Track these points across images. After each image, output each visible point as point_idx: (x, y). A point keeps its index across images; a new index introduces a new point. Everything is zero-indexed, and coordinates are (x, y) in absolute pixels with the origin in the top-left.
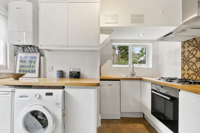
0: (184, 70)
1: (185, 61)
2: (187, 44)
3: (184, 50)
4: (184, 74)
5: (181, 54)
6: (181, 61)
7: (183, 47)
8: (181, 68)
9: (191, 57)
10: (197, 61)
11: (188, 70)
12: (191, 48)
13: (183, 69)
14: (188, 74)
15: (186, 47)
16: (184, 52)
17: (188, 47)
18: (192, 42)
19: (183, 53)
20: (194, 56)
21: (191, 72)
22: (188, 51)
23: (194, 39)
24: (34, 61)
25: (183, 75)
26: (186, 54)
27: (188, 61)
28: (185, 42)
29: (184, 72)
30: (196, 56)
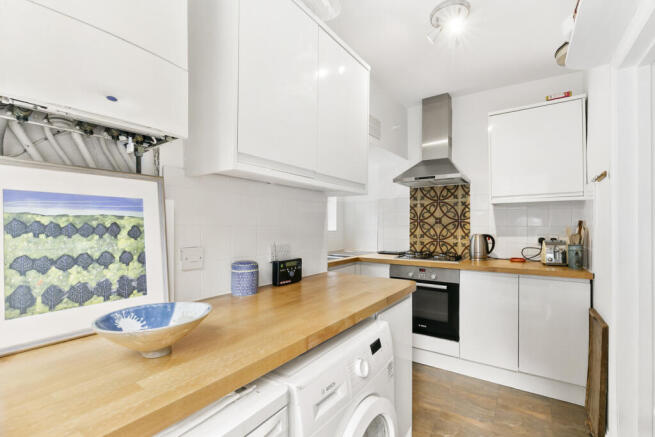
0: (415, 236)
1: (417, 221)
2: (419, 195)
3: (415, 202)
4: (415, 243)
5: (409, 208)
6: (409, 221)
7: (413, 197)
8: (409, 233)
9: (427, 215)
10: (436, 223)
11: (422, 236)
12: (427, 202)
13: (412, 234)
14: (422, 243)
15: (419, 198)
16: (416, 205)
17: (422, 198)
18: (429, 191)
19: (413, 208)
20: (432, 215)
21: (426, 240)
22: (422, 205)
23: (432, 188)
24: (127, 225)
25: (412, 245)
26: (419, 209)
27: (422, 221)
28: (416, 190)
29: (415, 240)
30: (435, 214)
